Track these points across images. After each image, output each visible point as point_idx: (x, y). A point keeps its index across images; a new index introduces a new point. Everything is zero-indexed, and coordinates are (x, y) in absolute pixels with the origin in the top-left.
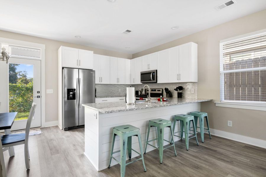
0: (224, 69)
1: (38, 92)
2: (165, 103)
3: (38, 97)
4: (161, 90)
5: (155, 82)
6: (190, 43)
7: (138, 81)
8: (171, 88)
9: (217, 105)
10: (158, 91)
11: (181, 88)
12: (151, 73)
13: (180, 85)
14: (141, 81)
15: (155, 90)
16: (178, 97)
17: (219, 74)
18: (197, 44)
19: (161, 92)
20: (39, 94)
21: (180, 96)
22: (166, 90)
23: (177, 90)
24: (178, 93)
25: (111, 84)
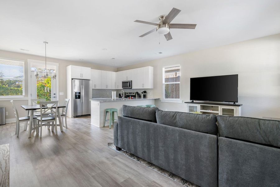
0: (165, 82)
1: (54, 94)
2: (132, 100)
3: (54, 97)
4: (135, 93)
5: (131, 88)
6: (148, 67)
7: (120, 87)
8: (140, 92)
9: (161, 101)
10: (133, 93)
11: (145, 92)
12: (128, 82)
13: (145, 90)
14: (122, 87)
15: (131, 93)
16: (144, 97)
17: (162, 84)
18: (153, 67)
19: (134, 94)
20: (55, 96)
21: (145, 96)
22: (137, 93)
23: (143, 93)
24: (144, 95)
25: (102, 89)
